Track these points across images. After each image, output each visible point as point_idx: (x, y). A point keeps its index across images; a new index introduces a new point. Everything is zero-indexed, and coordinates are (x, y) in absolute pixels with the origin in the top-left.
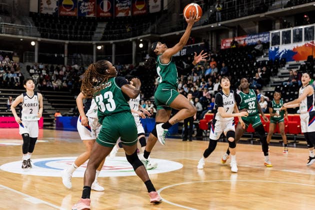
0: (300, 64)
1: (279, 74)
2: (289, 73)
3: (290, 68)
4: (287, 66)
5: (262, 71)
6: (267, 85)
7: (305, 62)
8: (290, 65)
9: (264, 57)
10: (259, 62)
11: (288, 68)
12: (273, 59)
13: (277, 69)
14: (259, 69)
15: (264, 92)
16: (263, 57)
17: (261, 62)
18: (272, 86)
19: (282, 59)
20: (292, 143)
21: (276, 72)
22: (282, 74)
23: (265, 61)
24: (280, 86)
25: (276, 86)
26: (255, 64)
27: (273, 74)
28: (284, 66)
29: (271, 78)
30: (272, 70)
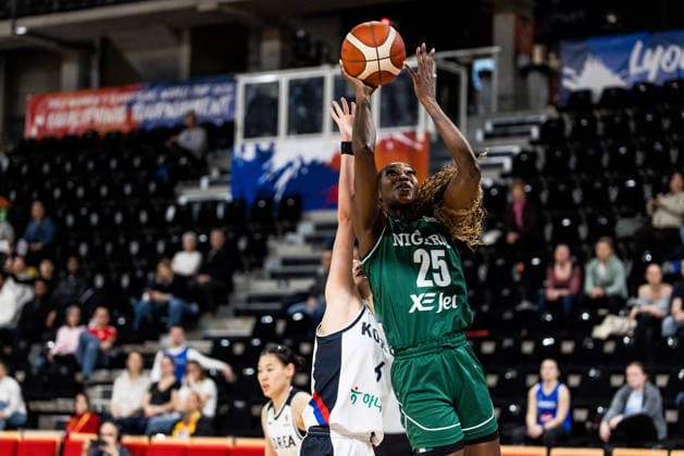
1: (272, 264)
3: (317, 240)
4: (306, 228)
5: (201, 248)
6: (222, 309)
8: (318, 227)
9: (212, 184)
10: (190, 204)
11: (309, 240)
12: (250, 198)
13: (264, 240)
14: (188, 238)
15: (206, 338)
16: (204, 182)
17: (196, 208)
18: (239, 314)
19: (286, 196)
21: (259, 253)
22: (286, 262)
23: (215, 203)
24: (277, 315)
25: (259, 315)
26: (171, 213)
27: (246, 262)
28: (293, 230)
29: (239, 279)
30: (242, 244)
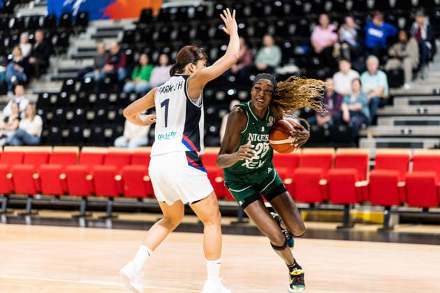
0: (121, 29)
1: (72, 51)
2: (95, 50)
3: (98, 37)
4: (92, 30)
6: (43, 77)
7: (135, 23)
8: (99, 30)
9: (36, 6)
10: (23, 18)
11: (93, 37)
12: (59, 14)
13: (67, 37)
15: (34, 93)
16: (32, 4)
17: (27, 20)
18: (53, 79)
19: (79, 14)
20: (103, 219)
21: (64, 45)
22: (80, 50)
23: (38, 17)
24: (75, 80)
25: (65, 80)
26: (12, 23)
27: (57, 50)
28: (84, 31)
29: (53, 60)
30: (55, 40)
